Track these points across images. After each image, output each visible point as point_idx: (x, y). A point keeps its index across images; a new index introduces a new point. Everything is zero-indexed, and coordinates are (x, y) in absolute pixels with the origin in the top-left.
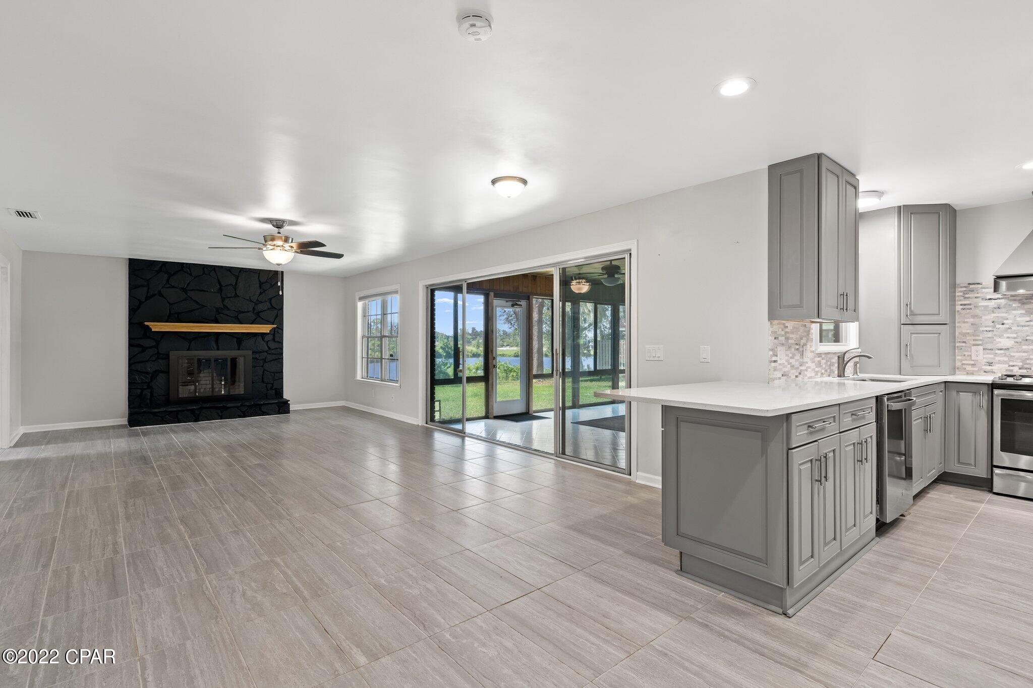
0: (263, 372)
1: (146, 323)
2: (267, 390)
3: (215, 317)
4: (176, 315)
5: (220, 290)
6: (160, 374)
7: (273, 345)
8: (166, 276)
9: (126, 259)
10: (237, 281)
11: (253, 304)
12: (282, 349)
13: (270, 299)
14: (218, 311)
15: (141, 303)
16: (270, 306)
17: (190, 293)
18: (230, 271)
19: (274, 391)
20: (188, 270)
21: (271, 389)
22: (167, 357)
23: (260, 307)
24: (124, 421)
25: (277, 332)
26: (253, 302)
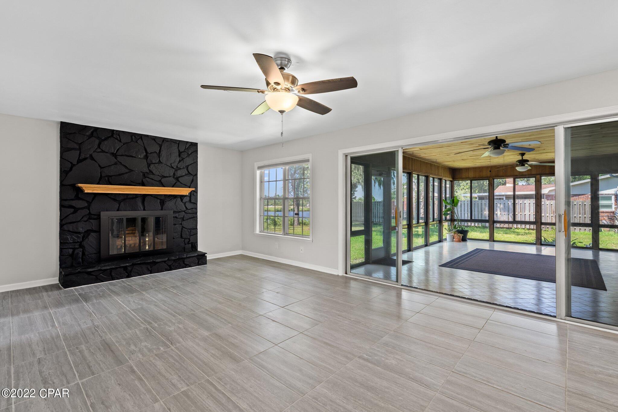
0: (182, 229)
1: (80, 185)
2: (185, 244)
3: (142, 180)
4: (107, 178)
5: (146, 157)
6: (92, 233)
7: (189, 206)
8: (97, 142)
10: (160, 149)
11: (174, 170)
12: (196, 209)
13: (187, 167)
14: (144, 175)
15: (73, 165)
16: (187, 172)
17: (119, 158)
18: (154, 140)
19: (190, 245)
20: (118, 137)
21: (188, 243)
22: (98, 217)
23: (179, 173)
24: (55, 280)
25: (193, 195)
26: (173, 168)
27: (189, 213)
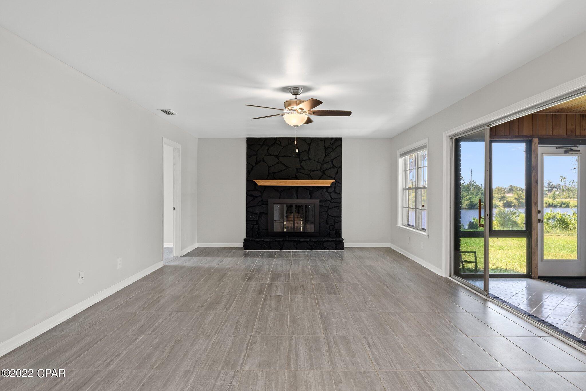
0: (327, 216)
1: (254, 180)
2: (330, 230)
3: (296, 175)
4: (272, 175)
5: (299, 155)
6: (263, 215)
7: (334, 196)
8: (267, 148)
9: (246, 138)
10: (309, 148)
11: (321, 165)
12: (340, 198)
13: (332, 160)
14: (297, 170)
15: (253, 167)
16: (332, 166)
17: (281, 159)
18: (305, 141)
19: (335, 232)
20: (279, 142)
21: (333, 229)
22: (267, 204)
23: (325, 166)
24: (241, 245)
25: (337, 186)
26: (320, 163)
27: (334, 203)
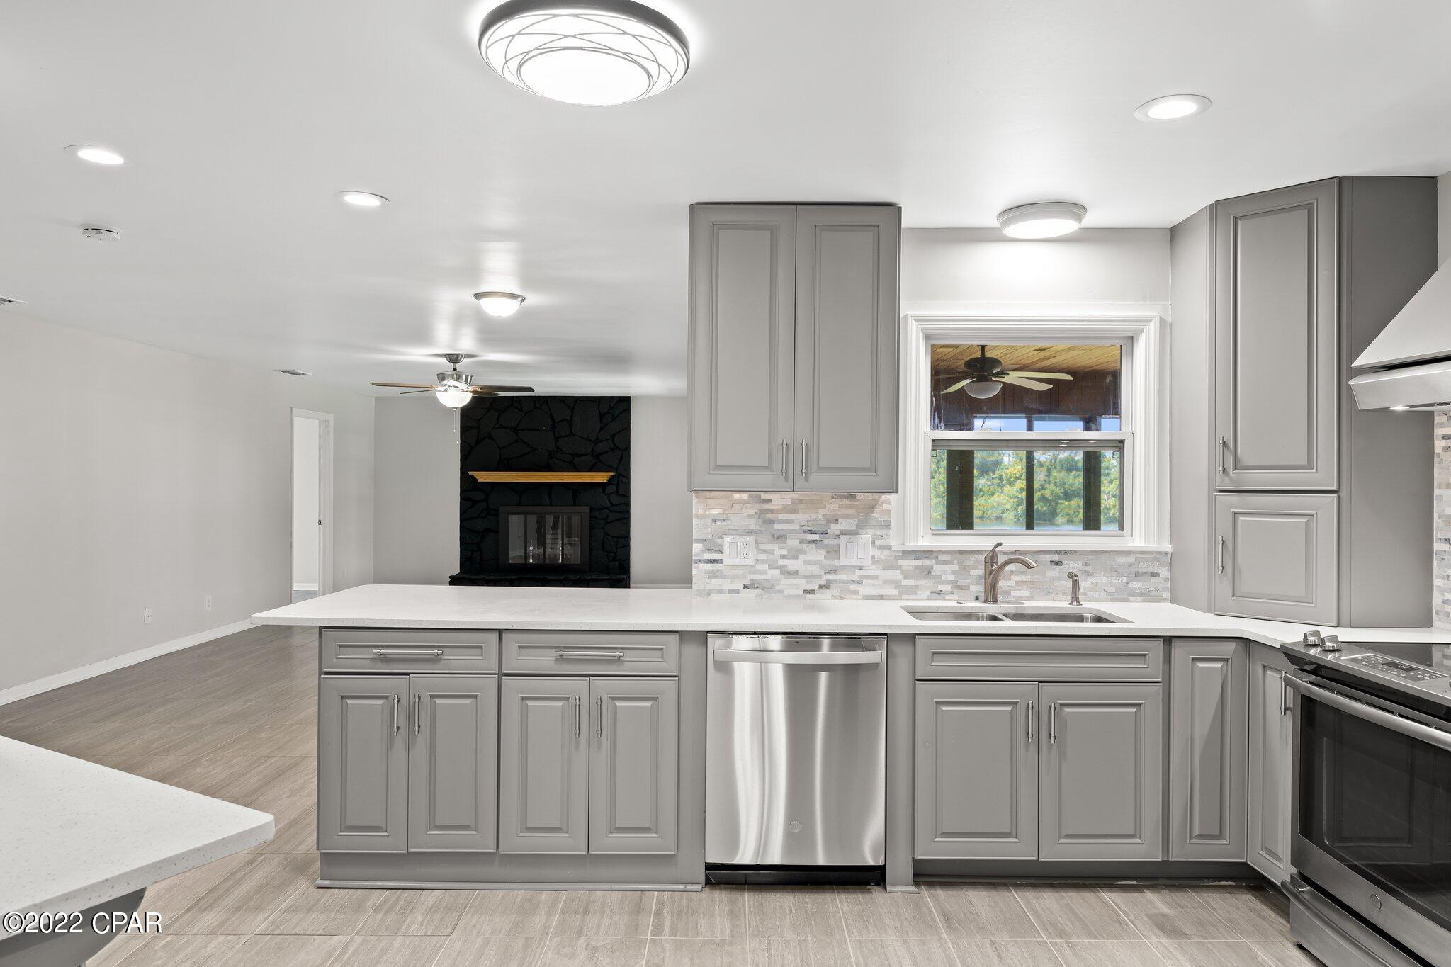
0: (604, 536)
1: (470, 473)
2: (609, 561)
3: (548, 462)
4: (505, 462)
5: (553, 427)
6: (490, 534)
7: (616, 500)
8: (496, 414)
10: (572, 414)
11: (592, 444)
12: (628, 505)
13: (613, 436)
14: (551, 455)
16: (612, 446)
17: (520, 434)
18: (564, 402)
19: (617, 563)
20: (518, 405)
21: (614, 560)
22: (496, 514)
23: (601, 447)
25: (622, 482)
26: (592, 441)
27: (616, 512)
